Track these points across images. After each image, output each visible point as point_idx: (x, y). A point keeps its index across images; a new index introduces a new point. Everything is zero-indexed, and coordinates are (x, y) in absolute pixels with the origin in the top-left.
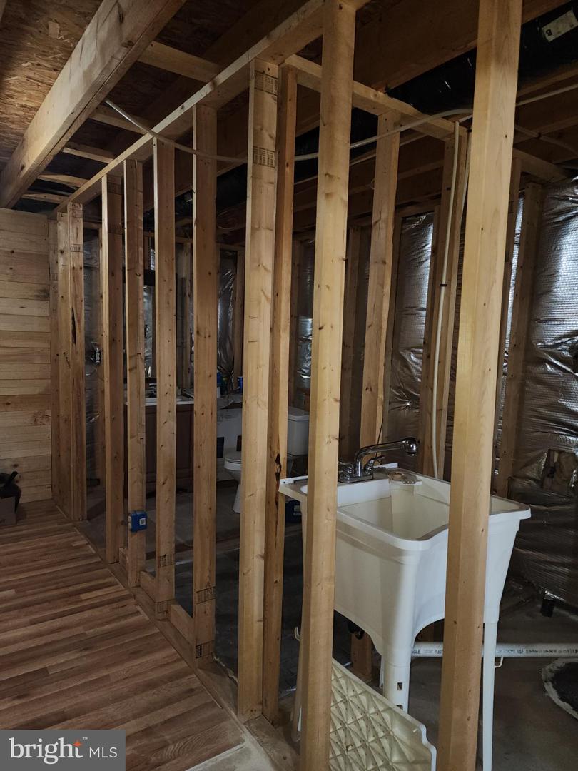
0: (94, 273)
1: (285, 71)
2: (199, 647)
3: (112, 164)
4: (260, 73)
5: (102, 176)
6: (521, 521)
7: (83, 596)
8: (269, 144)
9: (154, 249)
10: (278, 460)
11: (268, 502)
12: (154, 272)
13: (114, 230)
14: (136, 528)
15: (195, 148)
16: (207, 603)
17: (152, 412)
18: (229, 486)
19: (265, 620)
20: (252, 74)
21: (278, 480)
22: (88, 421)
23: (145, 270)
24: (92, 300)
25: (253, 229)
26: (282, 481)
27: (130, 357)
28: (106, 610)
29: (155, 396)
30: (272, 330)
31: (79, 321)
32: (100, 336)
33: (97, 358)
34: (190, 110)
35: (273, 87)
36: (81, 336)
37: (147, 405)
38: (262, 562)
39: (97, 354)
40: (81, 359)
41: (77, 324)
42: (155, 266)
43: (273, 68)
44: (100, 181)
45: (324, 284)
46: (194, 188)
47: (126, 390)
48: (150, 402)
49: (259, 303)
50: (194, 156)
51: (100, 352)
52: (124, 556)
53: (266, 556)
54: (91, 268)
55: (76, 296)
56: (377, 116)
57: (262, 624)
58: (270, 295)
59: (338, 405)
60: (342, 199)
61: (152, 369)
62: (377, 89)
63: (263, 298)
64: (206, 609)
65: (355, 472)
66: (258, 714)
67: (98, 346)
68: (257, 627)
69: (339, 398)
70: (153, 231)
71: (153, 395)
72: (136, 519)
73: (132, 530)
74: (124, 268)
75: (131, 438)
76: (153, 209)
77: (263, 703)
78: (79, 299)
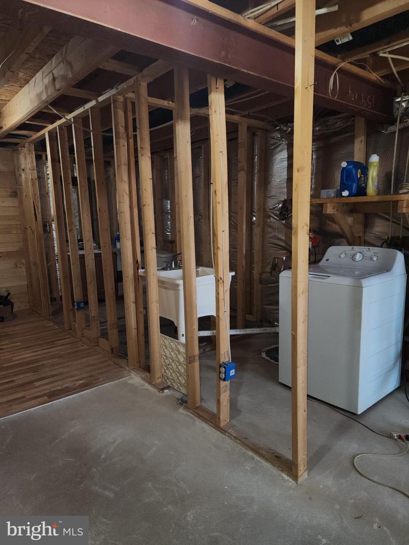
0: (41, 180)
1: (126, 99)
2: (112, 349)
3: (51, 127)
4: (115, 101)
5: (45, 132)
6: (232, 276)
7: (56, 342)
8: (122, 130)
9: (75, 164)
10: (137, 262)
11: (135, 280)
12: (76, 177)
13: (55, 161)
14: (79, 308)
15: (91, 129)
16: (114, 330)
17: (82, 257)
18: (119, 277)
19: (138, 329)
20: (112, 101)
21: (138, 270)
22: (47, 264)
23: (72, 177)
24: (44, 196)
25: (118, 166)
26: (139, 271)
27: (69, 225)
28: (68, 346)
29: (83, 249)
30: (130, 207)
31: (38, 208)
32: (48, 216)
33: (48, 229)
34: (88, 110)
35: (121, 106)
36: (39, 216)
37: (80, 253)
38: (134, 305)
39: (48, 227)
40: (41, 229)
41: (36, 210)
42: (76, 174)
43: (121, 98)
44: (44, 134)
45: (144, 188)
46: (93, 145)
47: (68, 246)
48: (81, 252)
49: (123, 196)
50: (92, 133)
51: (49, 226)
52: (74, 325)
53: (136, 302)
54: (41, 178)
55: (35, 195)
56: (172, 110)
57: (136, 330)
58: (128, 193)
59: (154, 235)
60: (148, 156)
61: (80, 236)
62: (168, 101)
63: (125, 194)
64: (113, 333)
65: (172, 266)
66: (138, 366)
67: (48, 222)
68: (134, 332)
69: (154, 232)
70: (74, 154)
71: (82, 249)
72: (79, 303)
73: (77, 309)
74: (61, 176)
75: (73, 264)
76: (73, 144)
77: (139, 362)
78: (37, 196)
